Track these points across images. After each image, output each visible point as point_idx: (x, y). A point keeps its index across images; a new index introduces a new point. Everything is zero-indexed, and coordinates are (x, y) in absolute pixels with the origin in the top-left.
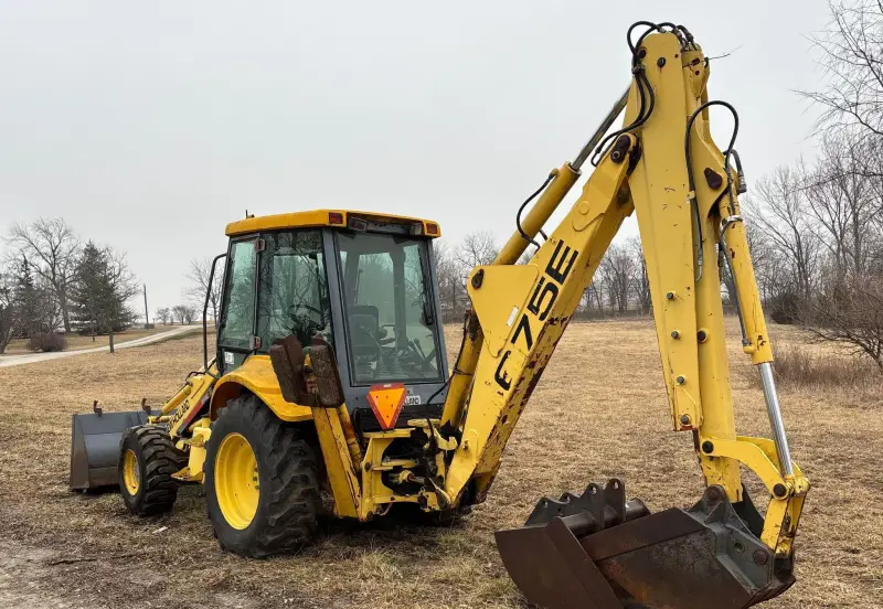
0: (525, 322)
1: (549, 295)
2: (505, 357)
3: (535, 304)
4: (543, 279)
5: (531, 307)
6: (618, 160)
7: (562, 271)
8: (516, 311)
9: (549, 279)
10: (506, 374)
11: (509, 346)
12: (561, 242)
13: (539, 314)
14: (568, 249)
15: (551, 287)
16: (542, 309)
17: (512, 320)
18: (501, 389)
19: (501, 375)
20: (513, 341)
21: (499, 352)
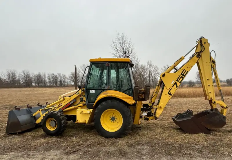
0: (176, 83)
1: (182, 79)
2: (171, 89)
3: (178, 80)
4: (180, 76)
5: (177, 80)
6: (197, 57)
7: (184, 74)
8: (173, 81)
9: (181, 76)
10: (171, 93)
11: (172, 88)
12: (184, 70)
13: (179, 82)
14: (186, 71)
15: (182, 77)
16: (180, 81)
17: (173, 83)
18: (170, 96)
19: (170, 93)
20: (173, 86)
21: (169, 89)
